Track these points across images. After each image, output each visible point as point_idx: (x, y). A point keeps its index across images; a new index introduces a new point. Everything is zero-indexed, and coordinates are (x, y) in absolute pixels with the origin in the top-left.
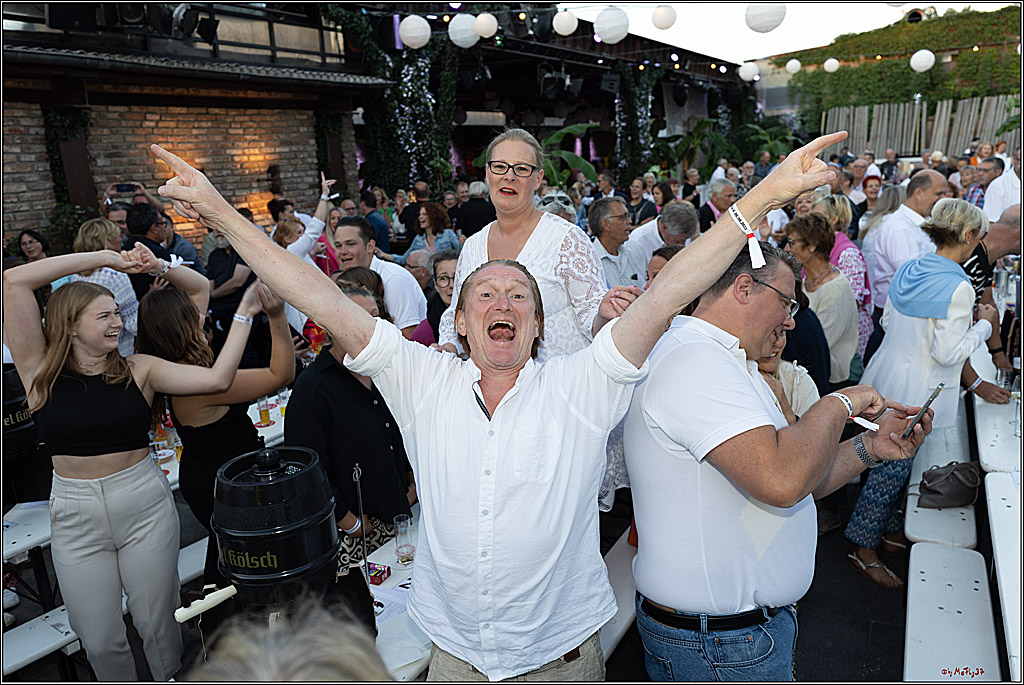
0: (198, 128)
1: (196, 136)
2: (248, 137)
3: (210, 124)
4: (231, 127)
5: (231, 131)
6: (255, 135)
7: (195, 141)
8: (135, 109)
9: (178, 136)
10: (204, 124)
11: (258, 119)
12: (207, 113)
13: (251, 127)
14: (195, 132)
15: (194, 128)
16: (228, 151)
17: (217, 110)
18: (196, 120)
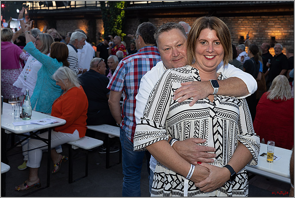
0: (256, 23)
1: (255, 26)
2: (276, 26)
3: (260, 22)
4: (269, 23)
5: (269, 24)
6: (280, 25)
7: (254, 27)
8: (236, 17)
9: (248, 25)
10: (258, 22)
11: (282, 19)
12: (261, 18)
13: (278, 22)
14: (254, 24)
15: (254, 23)
16: (266, 31)
17: (264, 17)
18: (256, 20)
